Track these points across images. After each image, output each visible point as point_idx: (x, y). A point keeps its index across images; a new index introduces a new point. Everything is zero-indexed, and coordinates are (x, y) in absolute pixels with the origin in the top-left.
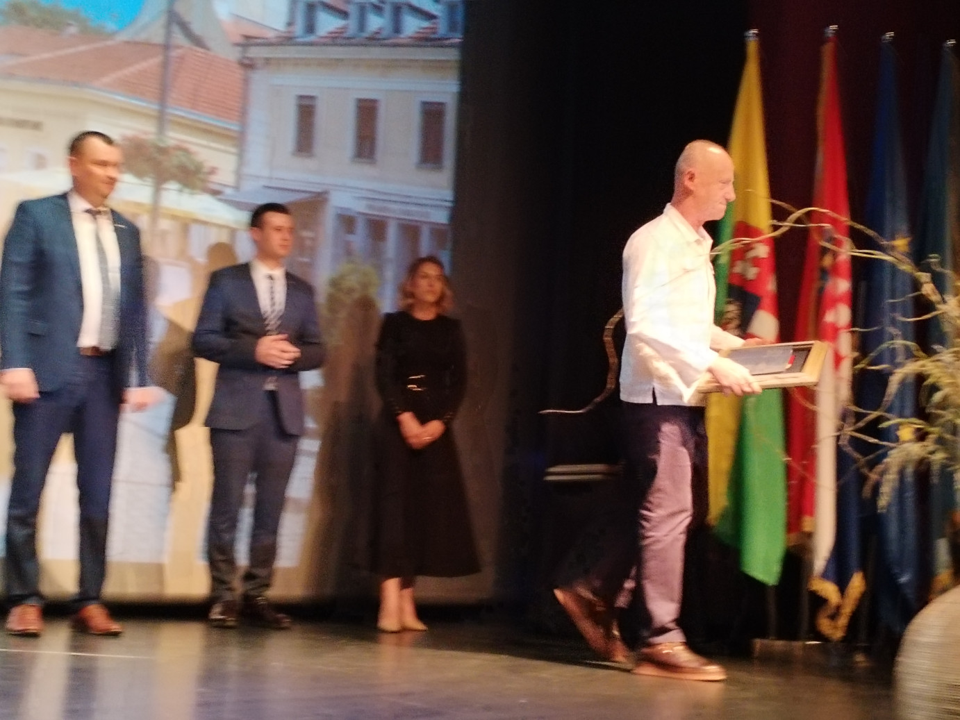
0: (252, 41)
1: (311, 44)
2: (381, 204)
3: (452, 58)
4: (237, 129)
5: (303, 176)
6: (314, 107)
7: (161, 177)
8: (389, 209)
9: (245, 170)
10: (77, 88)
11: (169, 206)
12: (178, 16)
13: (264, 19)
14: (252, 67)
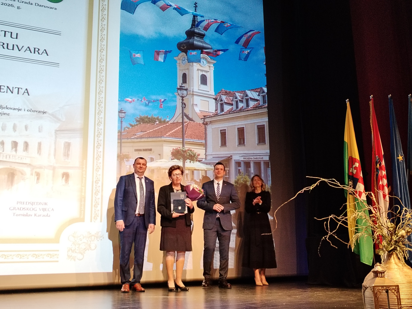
0: (206, 117)
1: (223, 115)
2: (248, 157)
3: (266, 111)
4: (204, 142)
5: (224, 152)
6: (226, 132)
7: (184, 159)
8: (250, 158)
9: (206, 154)
10: (160, 138)
11: (187, 167)
12: (185, 113)
13: (209, 110)
14: (207, 124)
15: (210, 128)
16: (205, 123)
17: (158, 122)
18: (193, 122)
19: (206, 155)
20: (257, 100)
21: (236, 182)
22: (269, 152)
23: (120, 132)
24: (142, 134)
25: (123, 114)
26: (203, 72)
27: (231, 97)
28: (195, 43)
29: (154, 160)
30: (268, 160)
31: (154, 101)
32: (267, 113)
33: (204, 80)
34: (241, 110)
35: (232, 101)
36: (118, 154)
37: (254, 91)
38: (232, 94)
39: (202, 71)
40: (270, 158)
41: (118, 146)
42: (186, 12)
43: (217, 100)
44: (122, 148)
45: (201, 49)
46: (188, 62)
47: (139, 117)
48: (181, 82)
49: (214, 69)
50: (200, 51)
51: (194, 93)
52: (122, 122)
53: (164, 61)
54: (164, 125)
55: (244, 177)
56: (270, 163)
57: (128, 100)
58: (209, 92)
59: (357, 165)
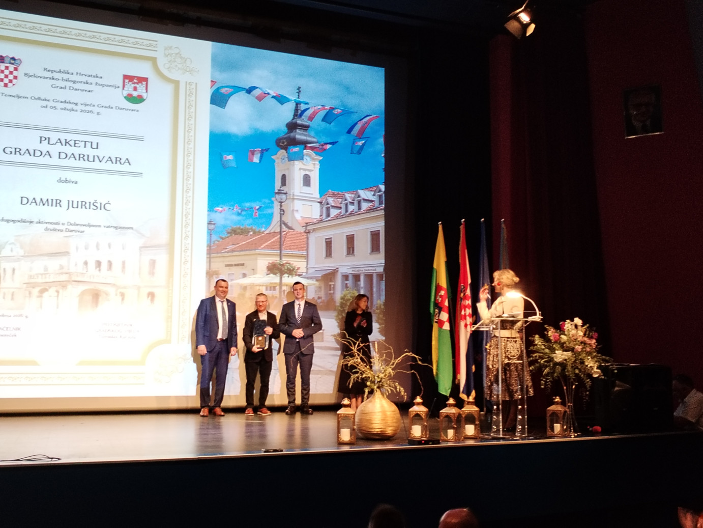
0: (309, 224)
1: (329, 220)
2: (358, 269)
3: (382, 214)
4: (305, 253)
5: (329, 265)
6: (331, 241)
7: (282, 273)
8: (361, 270)
9: (309, 266)
10: (254, 251)
11: (285, 282)
12: (283, 221)
13: (312, 216)
14: (309, 232)
15: (313, 237)
16: (307, 231)
17: (251, 233)
18: (293, 230)
19: (307, 269)
20: (372, 201)
21: (342, 298)
22: (384, 262)
23: (209, 246)
25: (213, 226)
26: (307, 171)
27: (339, 198)
28: (298, 137)
29: (247, 275)
30: (382, 272)
31: (247, 209)
32: (384, 216)
33: (307, 181)
34: (351, 214)
35: (341, 203)
36: (207, 271)
37: (369, 191)
38: (341, 196)
39: (305, 170)
40: (384, 270)
41: (207, 262)
42: (288, 100)
43: (323, 203)
44: (212, 264)
45: (304, 144)
46: (289, 161)
47: (230, 228)
48: (280, 184)
49: (319, 167)
50: (303, 146)
51: (295, 197)
52: (211, 234)
53: (260, 161)
54: (259, 236)
55: (352, 292)
56: (384, 275)
57: (218, 210)
58: (312, 194)
59: (442, 293)
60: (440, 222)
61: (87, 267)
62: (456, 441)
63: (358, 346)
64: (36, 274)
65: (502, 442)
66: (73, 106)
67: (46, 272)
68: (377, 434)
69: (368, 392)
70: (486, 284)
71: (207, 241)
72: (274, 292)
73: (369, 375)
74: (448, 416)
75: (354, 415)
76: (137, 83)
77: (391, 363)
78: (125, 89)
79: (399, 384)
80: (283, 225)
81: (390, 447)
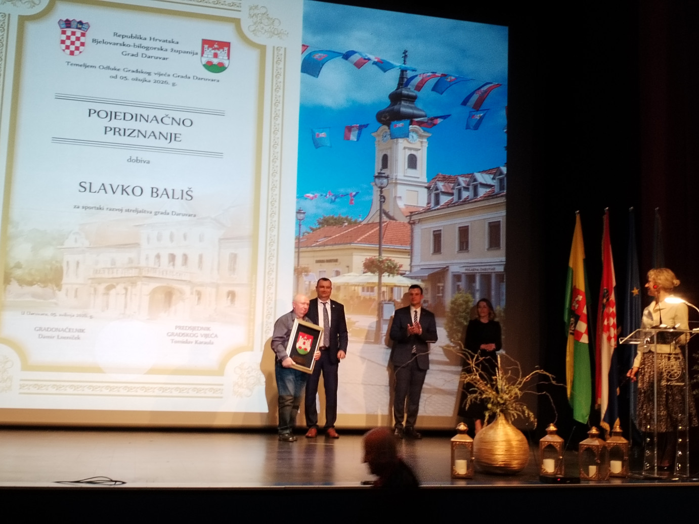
0: (413, 214)
1: (438, 209)
2: (473, 268)
3: (502, 201)
4: (409, 248)
5: (437, 262)
6: (440, 234)
7: (381, 272)
8: (476, 269)
9: (413, 264)
10: (349, 245)
11: (385, 282)
12: (384, 210)
13: (418, 204)
14: (414, 223)
15: (418, 229)
16: (411, 222)
17: (346, 224)
18: (394, 221)
19: (411, 267)
20: (491, 186)
21: (453, 303)
22: (504, 260)
23: (298, 239)
24: (325, 240)
25: (302, 215)
26: (412, 151)
27: (451, 183)
28: (403, 110)
29: (341, 273)
30: (504, 272)
31: (342, 196)
32: (505, 204)
33: (412, 162)
35: (453, 189)
36: (295, 267)
37: (487, 174)
38: (453, 179)
39: (410, 149)
40: (505, 269)
41: (295, 257)
42: (392, 67)
43: (431, 188)
44: (300, 259)
46: (391, 139)
47: (322, 218)
48: (380, 166)
49: (427, 146)
50: (408, 121)
51: (398, 182)
52: (300, 225)
53: (358, 140)
54: (355, 228)
55: (464, 295)
56: (505, 275)
57: (308, 196)
58: (418, 178)
59: (580, 298)
60: (578, 211)
61: (159, 261)
62: (599, 480)
63: (477, 359)
64: (103, 268)
65: (656, 484)
66: (146, 76)
67: (113, 267)
68: (500, 468)
69: (489, 416)
70: (635, 288)
71: (296, 232)
72: (372, 293)
73: (491, 396)
74: (589, 449)
75: (472, 443)
76: (218, 49)
77: (518, 382)
78: (204, 55)
79: (528, 408)
80: (383, 215)
81: (515, 484)
